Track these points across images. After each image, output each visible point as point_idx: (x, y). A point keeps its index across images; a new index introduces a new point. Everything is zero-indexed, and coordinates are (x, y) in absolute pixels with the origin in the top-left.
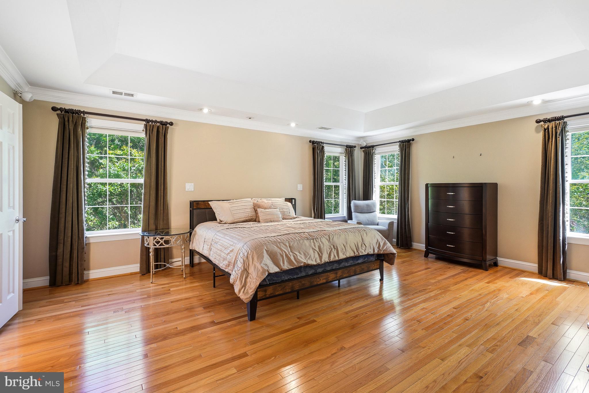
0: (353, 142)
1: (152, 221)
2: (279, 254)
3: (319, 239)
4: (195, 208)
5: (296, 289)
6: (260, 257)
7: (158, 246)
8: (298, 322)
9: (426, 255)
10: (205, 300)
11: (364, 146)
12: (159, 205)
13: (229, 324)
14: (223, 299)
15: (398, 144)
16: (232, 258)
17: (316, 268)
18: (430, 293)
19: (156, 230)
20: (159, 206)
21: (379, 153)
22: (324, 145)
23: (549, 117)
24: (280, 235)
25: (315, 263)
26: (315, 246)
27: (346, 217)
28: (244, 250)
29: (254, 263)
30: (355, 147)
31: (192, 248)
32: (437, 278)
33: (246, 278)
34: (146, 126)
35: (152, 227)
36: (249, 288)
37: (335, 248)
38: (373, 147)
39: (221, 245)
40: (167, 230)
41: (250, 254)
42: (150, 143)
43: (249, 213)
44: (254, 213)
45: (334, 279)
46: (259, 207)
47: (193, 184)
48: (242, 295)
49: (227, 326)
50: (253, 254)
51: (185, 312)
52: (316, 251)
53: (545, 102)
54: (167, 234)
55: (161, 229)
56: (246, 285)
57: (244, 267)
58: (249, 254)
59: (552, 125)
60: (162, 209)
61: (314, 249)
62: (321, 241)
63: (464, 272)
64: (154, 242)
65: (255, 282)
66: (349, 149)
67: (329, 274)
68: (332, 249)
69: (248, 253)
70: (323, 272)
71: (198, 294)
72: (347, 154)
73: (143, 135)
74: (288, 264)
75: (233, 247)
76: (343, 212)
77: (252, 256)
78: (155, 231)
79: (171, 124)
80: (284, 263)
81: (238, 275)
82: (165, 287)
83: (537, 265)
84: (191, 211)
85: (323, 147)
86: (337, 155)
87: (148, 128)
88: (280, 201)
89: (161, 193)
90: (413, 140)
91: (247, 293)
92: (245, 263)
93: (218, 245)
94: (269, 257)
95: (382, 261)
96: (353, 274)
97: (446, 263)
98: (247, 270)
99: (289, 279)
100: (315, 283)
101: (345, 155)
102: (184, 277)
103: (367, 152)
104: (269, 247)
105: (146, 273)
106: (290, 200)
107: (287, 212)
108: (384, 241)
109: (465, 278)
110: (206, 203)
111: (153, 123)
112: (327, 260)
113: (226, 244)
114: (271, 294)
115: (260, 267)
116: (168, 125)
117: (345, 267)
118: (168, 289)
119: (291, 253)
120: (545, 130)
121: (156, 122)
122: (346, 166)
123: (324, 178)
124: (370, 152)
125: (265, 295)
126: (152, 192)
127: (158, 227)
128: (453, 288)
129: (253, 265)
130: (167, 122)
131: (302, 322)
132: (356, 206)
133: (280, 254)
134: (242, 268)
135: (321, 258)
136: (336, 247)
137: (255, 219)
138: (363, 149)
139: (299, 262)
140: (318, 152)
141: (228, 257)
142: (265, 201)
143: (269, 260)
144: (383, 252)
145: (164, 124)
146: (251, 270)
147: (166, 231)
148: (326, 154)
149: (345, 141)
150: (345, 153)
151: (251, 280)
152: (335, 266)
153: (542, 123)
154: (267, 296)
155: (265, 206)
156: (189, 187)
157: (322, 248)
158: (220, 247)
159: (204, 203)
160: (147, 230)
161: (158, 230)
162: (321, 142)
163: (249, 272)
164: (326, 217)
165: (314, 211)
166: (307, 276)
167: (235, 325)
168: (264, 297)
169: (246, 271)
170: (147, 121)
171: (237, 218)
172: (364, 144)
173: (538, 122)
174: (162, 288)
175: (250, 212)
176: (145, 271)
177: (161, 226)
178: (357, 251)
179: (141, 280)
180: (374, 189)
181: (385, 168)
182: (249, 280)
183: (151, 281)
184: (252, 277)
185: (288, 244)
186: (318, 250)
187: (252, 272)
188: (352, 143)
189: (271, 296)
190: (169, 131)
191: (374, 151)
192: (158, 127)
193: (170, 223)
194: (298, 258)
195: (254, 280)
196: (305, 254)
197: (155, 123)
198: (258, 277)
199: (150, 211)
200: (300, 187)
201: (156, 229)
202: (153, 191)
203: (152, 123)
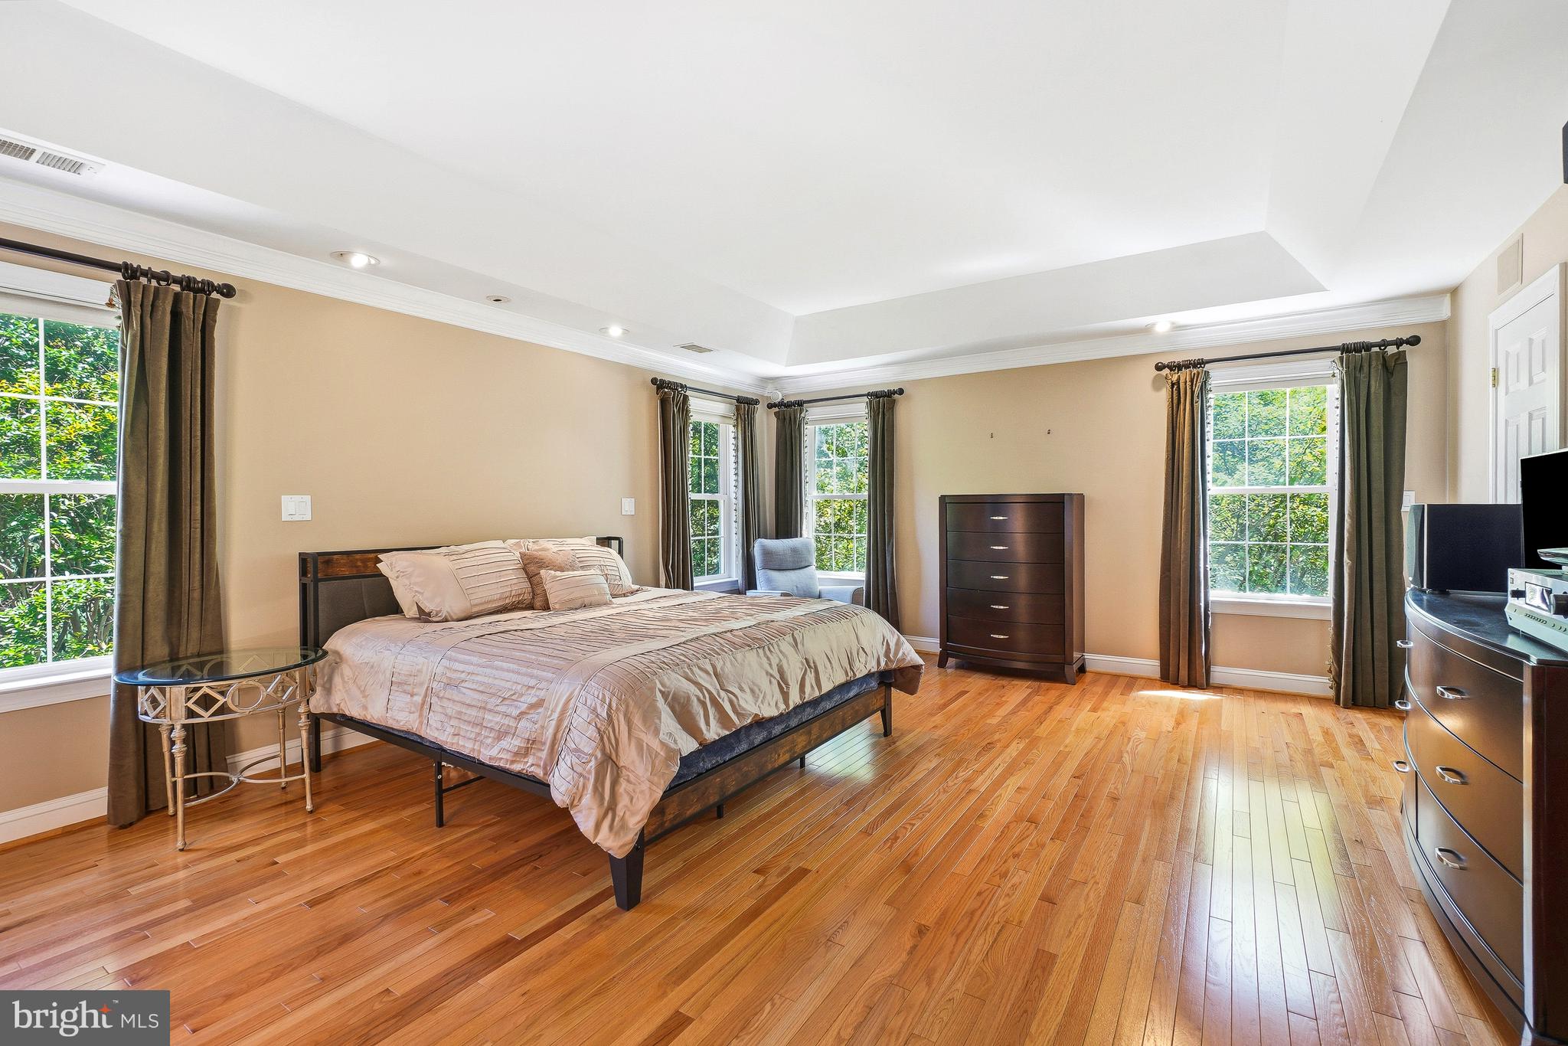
0: (752, 390)
1: (156, 631)
2: (695, 700)
3: (775, 646)
4: (320, 576)
5: (730, 792)
6: (650, 716)
7: (206, 717)
8: (764, 881)
9: (942, 664)
10: (430, 872)
11: (777, 401)
12: (185, 571)
13: (566, 933)
14: (493, 857)
15: (866, 399)
16: (543, 727)
17: (771, 724)
18: (1009, 750)
19: (171, 660)
20: (185, 577)
21: (816, 421)
22: (688, 393)
23: (1179, 359)
24: (677, 645)
25: (775, 713)
26: (770, 665)
27: (740, 582)
28: (589, 697)
29: (636, 733)
30: (757, 402)
31: (330, 707)
32: (997, 714)
33: (615, 783)
34: (125, 292)
35: (158, 649)
36: (628, 813)
37: (810, 667)
38: (800, 404)
39: (481, 689)
40: (217, 658)
41: (617, 709)
42: (144, 356)
43: (514, 584)
44: (526, 585)
45: (805, 747)
46: (542, 563)
47: (308, 498)
48: (609, 838)
49: (565, 944)
50: (627, 706)
51: (386, 929)
52: (775, 678)
53: (1177, 328)
54: (218, 672)
55: (192, 657)
56: (616, 806)
57: (603, 750)
58: (614, 708)
59: (1185, 375)
60: (197, 584)
61: (771, 675)
62: (781, 652)
63: (1037, 692)
64: (190, 704)
65: (647, 792)
66: (744, 407)
67: (795, 735)
68: (806, 670)
69: (610, 706)
70: (783, 734)
71: (394, 858)
72: (739, 420)
73: (112, 321)
74: (718, 725)
75: (542, 694)
76: (731, 570)
77: (625, 716)
78: (169, 666)
79: (228, 291)
80: (708, 723)
81: (585, 777)
82: (249, 857)
83: (1157, 663)
84: (304, 588)
85: (686, 398)
86: (714, 420)
87: (136, 298)
88: (587, 545)
89: (191, 529)
90: (901, 392)
91: (624, 826)
92: (605, 738)
93: (464, 690)
94: (670, 711)
95: (889, 686)
96: (840, 729)
97: (989, 677)
98: (615, 760)
99: (715, 767)
100: (770, 767)
101: (733, 422)
102: (309, 807)
103: (787, 417)
104: (668, 683)
105: (140, 819)
106: (605, 541)
107: (613, 577)
108: (896, 637)
109: (1045, 707)
110: (357, 560)
111: (154, 283)
112: (798, 701)
113: (508, 685)
114: (675, 817)
115: (655, 745)
116: (214, 295)
117: (826, 712)
118: (268, 860)
119: (723, 693)
120: (1173, 385)
121: (165, 277)
122: (737, 450)
123: (690, 482)
124: (795, 418)
125: (662, 824)
126: (155, 527)
127: (182, 648)
128: (1042, 731)
129: (633, 742)
130: (210, 284)
131: (774, 880)
132: (767, 553)
133: (699, 699)
134: (599, 755)
135: (785, 696)
136: (812, 665)
137: (535, 600)
138: (777, 409)
139: (743, 715)
140: (674, 411)
141: (523, 723)
142: (549, 547)
143: (672, 719)
144: (896, 665)
145: (202, 290)
146: (628, 756)
147: (216, 661)
148: (694, 418)
149: (735, 386)
150: (735, 418)
151: (630, 788)
152: (809, 714)
153: (1166, 371)
154: (666, 825)
155: (559, 559)
156: (295, 507)
157: (785, 669)
158: (477, 696)
159: (351, 558)
160: (139, 663)
161: (178, 659)
162: (682, 386)
163: (621, 764)
164: (695, 585)
165: (667, 570)
166: (752, 749)
167: (590, 934)
168: (659, 832)
169: (609, 763)
170: (131, 271)
171: (476, 602)
172: (778, 397)
173: (1159, 368)
174: (238, 861)
175: (515, 581)
176: (132, 810)
177: (190, 646)
178: (851, 668)
179: (114, 847)
180: (805, 510)
181: (829, 458)
182: (623, 787)
183: (180, 845)
184: (632, 778)
185: (710, 669)
186: (778, 677)
187: (633, 762)
188: (749, 392)
189: (675, 822)
190: (221, 315)
191: (803, 415)
192: (177, 297)
193: (226, 633)
194: (739, 705)
195: (645, 786)
196: (752, 691)
197: (163, 283)
198: (655, 775)
199: (150, 595)
200: (628, 506)
201: (174, 657)
202: (159, 524)
203: (149, 281)
